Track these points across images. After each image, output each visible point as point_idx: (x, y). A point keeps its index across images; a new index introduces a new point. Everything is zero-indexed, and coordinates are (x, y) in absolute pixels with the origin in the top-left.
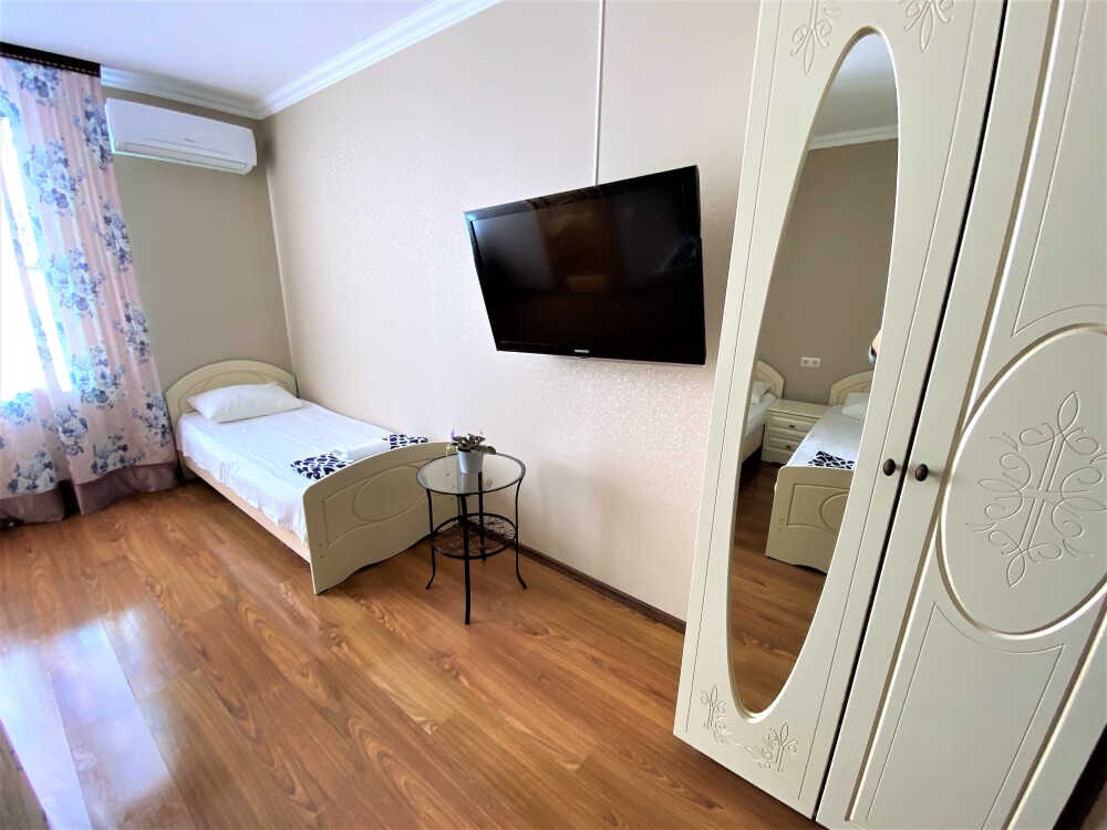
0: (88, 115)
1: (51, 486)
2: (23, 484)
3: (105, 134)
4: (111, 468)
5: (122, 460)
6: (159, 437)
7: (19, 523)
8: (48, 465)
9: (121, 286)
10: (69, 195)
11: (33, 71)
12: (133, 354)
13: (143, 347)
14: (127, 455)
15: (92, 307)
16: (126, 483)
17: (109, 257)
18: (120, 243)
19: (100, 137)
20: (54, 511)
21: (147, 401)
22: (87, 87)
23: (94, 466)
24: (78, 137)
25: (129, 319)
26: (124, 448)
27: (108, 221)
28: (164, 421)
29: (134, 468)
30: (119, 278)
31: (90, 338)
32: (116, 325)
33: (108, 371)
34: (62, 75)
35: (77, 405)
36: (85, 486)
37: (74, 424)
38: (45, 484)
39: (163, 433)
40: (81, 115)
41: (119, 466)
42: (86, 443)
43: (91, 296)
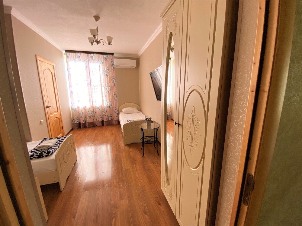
0: (112, 62)
1: (101, 121)
2: (98, 119)
3: (114, 64)
4: (109, 119)
5: (111, 118)
6: (116, 115)
7: (97, 126)
8: (101, 117)
9: (114, 89)
10: (108, 75)
11: (105, 56)
12: (114, 101)
13: (116, 100)
14: (112, 117)
15: (110, 92)
16: (111, 122)
17: (113, 84)
18: (114, 82)
19: (113, 65)
20: (100, 125)
21: (115, 109)
22: (112, 57)
23: (107, 118)
24: (110, 65)
25: (114, 95)
26: (112, 116)
27: (113, 79)
28: (117, 112)
29: (112, 120)
30: (114, 88)
31: (109, 98)
32: (113, 96)
33: (111, 103)
34: (109, 56)
35: (106, 108)
36: (105, 121)
37: (105, 111)
38: (100, 120)
39: (117, 115)
40: (111, 62)
41: (111, 119)
42: (106, 115)
43: (110, 91)
